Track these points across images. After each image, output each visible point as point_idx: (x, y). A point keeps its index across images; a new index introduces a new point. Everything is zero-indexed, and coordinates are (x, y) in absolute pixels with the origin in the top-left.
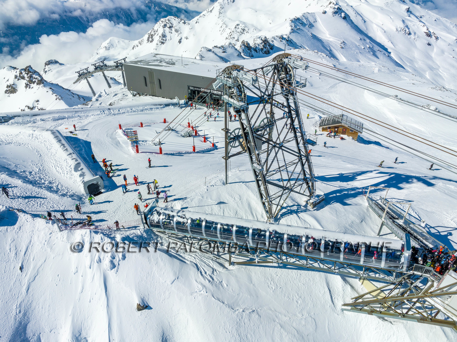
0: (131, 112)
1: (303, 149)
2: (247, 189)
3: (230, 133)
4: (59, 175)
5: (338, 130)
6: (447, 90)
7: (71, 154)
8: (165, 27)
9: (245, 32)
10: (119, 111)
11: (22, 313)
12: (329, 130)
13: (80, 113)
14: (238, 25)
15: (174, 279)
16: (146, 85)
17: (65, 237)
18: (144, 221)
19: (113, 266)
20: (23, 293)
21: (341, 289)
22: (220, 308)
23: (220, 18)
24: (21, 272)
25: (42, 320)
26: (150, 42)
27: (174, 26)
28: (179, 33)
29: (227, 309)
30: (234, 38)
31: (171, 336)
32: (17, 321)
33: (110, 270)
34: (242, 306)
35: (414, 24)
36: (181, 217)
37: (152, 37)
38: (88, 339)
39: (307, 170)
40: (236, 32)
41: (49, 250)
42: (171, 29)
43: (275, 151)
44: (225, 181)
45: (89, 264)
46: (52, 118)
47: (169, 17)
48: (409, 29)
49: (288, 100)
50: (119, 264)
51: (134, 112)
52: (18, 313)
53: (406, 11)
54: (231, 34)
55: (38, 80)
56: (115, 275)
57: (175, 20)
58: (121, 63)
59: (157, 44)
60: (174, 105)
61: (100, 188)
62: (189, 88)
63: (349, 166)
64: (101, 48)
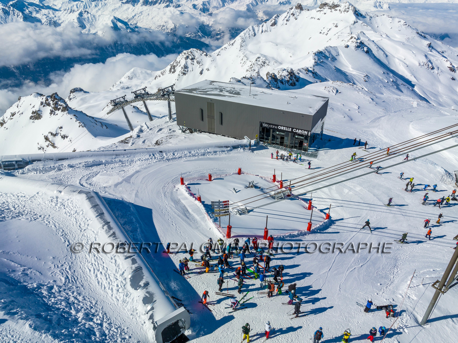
8: (187, 59)
9: (265, 65)
14: (259, 58)
23: (241, 51)
26: (173, 73)
27: (196, 58)
28: (201, 64)
30: (255, 70)
35: (437, 59)
37: (174, 68)
40: (256, 65)
42: (193, 61)
47: (192, 49)
48: (432, 63)
53: (428, 47)
54: (251, 66)
55: (63, 107)
57: (197, 52)
59: (179, 75)
64: (124, 77)
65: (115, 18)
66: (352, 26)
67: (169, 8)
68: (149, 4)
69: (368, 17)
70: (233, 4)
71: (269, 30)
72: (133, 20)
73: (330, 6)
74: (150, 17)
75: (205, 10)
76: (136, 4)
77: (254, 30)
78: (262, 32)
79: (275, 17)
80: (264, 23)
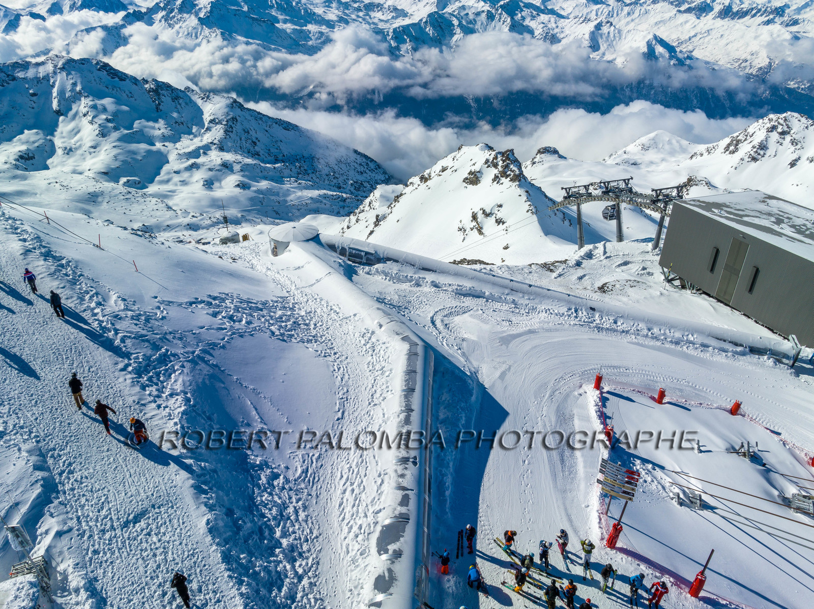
8: (771, 131)
26: (730, 153)
27: (792, 132)
28: (798, 147)
37: (737, 145)
42: (783, 137)
47: (789, 113)
55: (515, 175)
57: (799, 121)
59: (742, 159)
64: (634, 144)
65: (655, 37)
67: (770, 27)
68: (730, 17)
72: (688, 43)
74: (724, 41)
76: (704, 14)
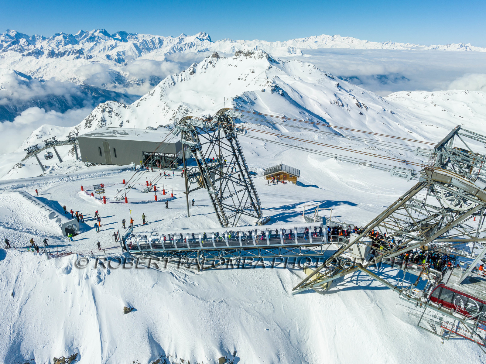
0: (90, 177)
1: (248, 180)
2: (207, 218)
3: (188, 171)
4: (34, 224)
5: (279, 177)
6: (379, 149)
7: (44, 206)
8: (104, 112)
9: (189, 112)
10: (78, 177)
11: (16, 333)
12: (272, 178)
13: (39, 181)
14: (181, 106)
15: (154, 284)
16: (101, 155)
17: (53, 263)
18: (123, 245)
19: (100, 280)
20: (16, 315)
21: (289, 279)
22: (195, 301)
23: (162, 100)
24: (13, 297)
25: (34, 337)
26: (89, 127)
27: (114, 110)
28: (120, 116)
29: (201, 302)
30: (178, 118)
31: (155, 331)
32: (11, 340)
33: (97, 284)
34: (212, 298)
35: (345, 97)
36: (155, 235)
37: (90, 123)
38: (80, 348)
39: (253, 196)
40: (179, 113)
41: (39, 276)
42: (110, 113)
43: (226, 181)
44: (187, 215)
45: (78, 282)
46: (11, 187)
47: (108, 101)
48: (341, 101)
49: (231, 143)
50: (105, 278)
51: (92, 177)
52: (12, 333)
53: (336, 87)
54: (174, 115)
56: (102, 287)
57: (114, 104)
58: (73, 138)
60: (131, 169)
61: (75, 231)
62: (144, 154)
63: (291, 201)
64: (31, 137)
65: (15, 72)
66: (267, 71)
67: (79, 60)
68: (55, 56)
69: (281, 63)
70: (149, 54)
71: (188, 79)
72: (38, 73)
73: (245, 54)
74: (58, 70)
75: (120, 60)
76: (40, 56)
77: (173, 79)
78: (182, 81)
79: (193, 66)
80: (183, 72)
